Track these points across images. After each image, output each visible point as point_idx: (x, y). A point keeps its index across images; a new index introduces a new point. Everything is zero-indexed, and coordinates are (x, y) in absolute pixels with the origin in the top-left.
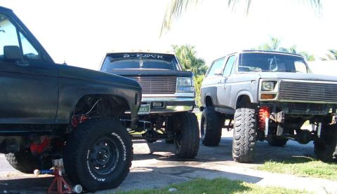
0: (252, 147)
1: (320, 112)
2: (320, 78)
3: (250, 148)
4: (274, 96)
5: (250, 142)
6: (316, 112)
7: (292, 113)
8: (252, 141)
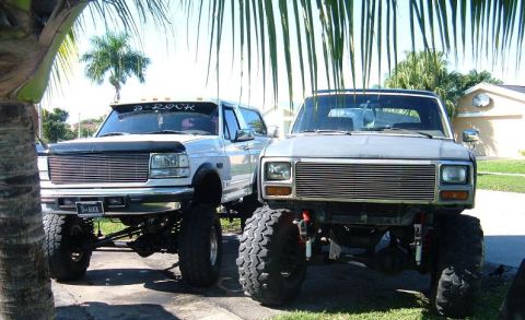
0: (265, 281)
1: (393, 220)
2: (380, 155)
3: (261, 282)
4: (287, 190)
5: (259, 272)
6: (385, 219)
7: (334, 222)
8: (264, 271)
